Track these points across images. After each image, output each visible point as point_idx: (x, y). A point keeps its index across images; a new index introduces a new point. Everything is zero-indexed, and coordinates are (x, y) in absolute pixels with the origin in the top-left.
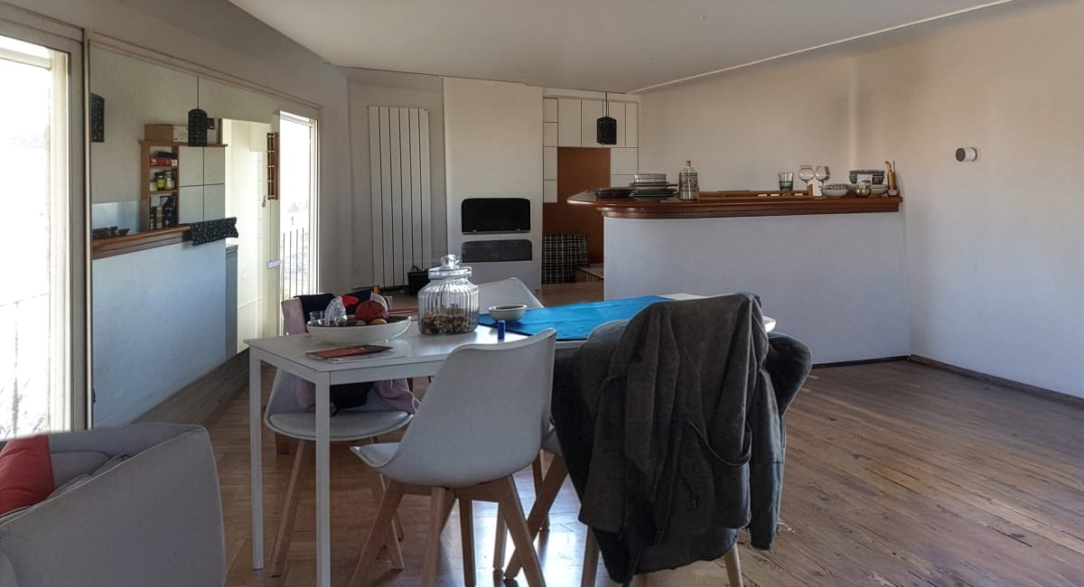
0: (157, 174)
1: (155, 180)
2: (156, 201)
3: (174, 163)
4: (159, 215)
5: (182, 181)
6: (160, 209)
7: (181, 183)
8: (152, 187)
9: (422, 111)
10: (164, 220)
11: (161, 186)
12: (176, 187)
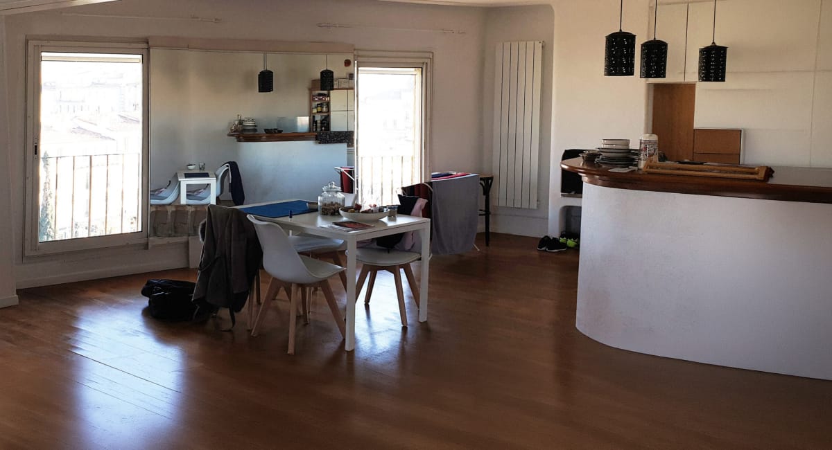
0: (318, 104)
1: (317, 107)
2: (318, 118)
3: (327, 99)
4: (319, 125)
5: (332, 108)
6: (319, 122)
7: (332, 109)
8: (315, 111)
9: (537, 43)
10: (321, 127)
11: (319, 110)
12: (329, 111)
